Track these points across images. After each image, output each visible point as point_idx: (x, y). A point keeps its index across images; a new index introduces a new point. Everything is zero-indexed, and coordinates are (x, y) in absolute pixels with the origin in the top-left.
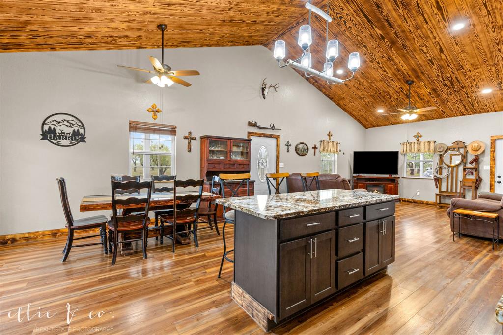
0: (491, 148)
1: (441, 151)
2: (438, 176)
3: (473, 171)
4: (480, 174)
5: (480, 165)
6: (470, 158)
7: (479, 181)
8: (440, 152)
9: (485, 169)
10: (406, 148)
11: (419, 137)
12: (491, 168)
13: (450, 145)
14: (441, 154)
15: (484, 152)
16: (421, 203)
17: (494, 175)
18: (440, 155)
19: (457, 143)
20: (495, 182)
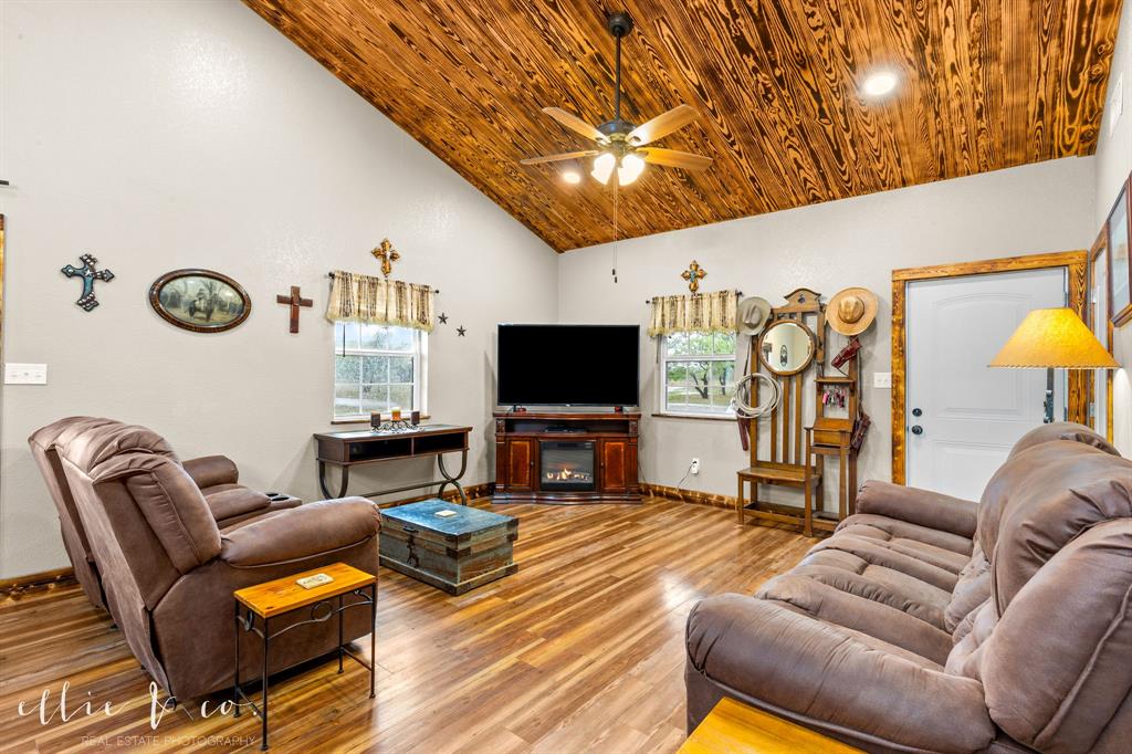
0: (894, 314)
1: (754, 322)
2: (750, 410)
3: (844, 392)
4: (864, 403)
5: (864, 371)
6: (836, 348)
7: (861, 425)
8: (752, 326)
9: (876, 385)
10: (663, 315)
11: (697, 277)
12: (896, 380)
13: (779, 303)
14: (754, 333)
15: (873, 326)
16: (703, 503)
17: (903, 407)
18: (753, 337)
19: (800, 294)
20: (906, 429)
